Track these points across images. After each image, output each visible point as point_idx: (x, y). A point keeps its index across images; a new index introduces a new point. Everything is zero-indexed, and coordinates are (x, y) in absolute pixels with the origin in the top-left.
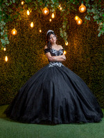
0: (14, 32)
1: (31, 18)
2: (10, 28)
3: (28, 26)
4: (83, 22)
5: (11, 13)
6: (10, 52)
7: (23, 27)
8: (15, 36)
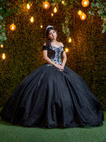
0: (13, 27)
1: (32, 13)
2: (8, 23)
3: (28, 21)
4: (87, 17)
5: (10, 7)
6: (8, 49)
7: (22, 22)
8: (14, 32)
